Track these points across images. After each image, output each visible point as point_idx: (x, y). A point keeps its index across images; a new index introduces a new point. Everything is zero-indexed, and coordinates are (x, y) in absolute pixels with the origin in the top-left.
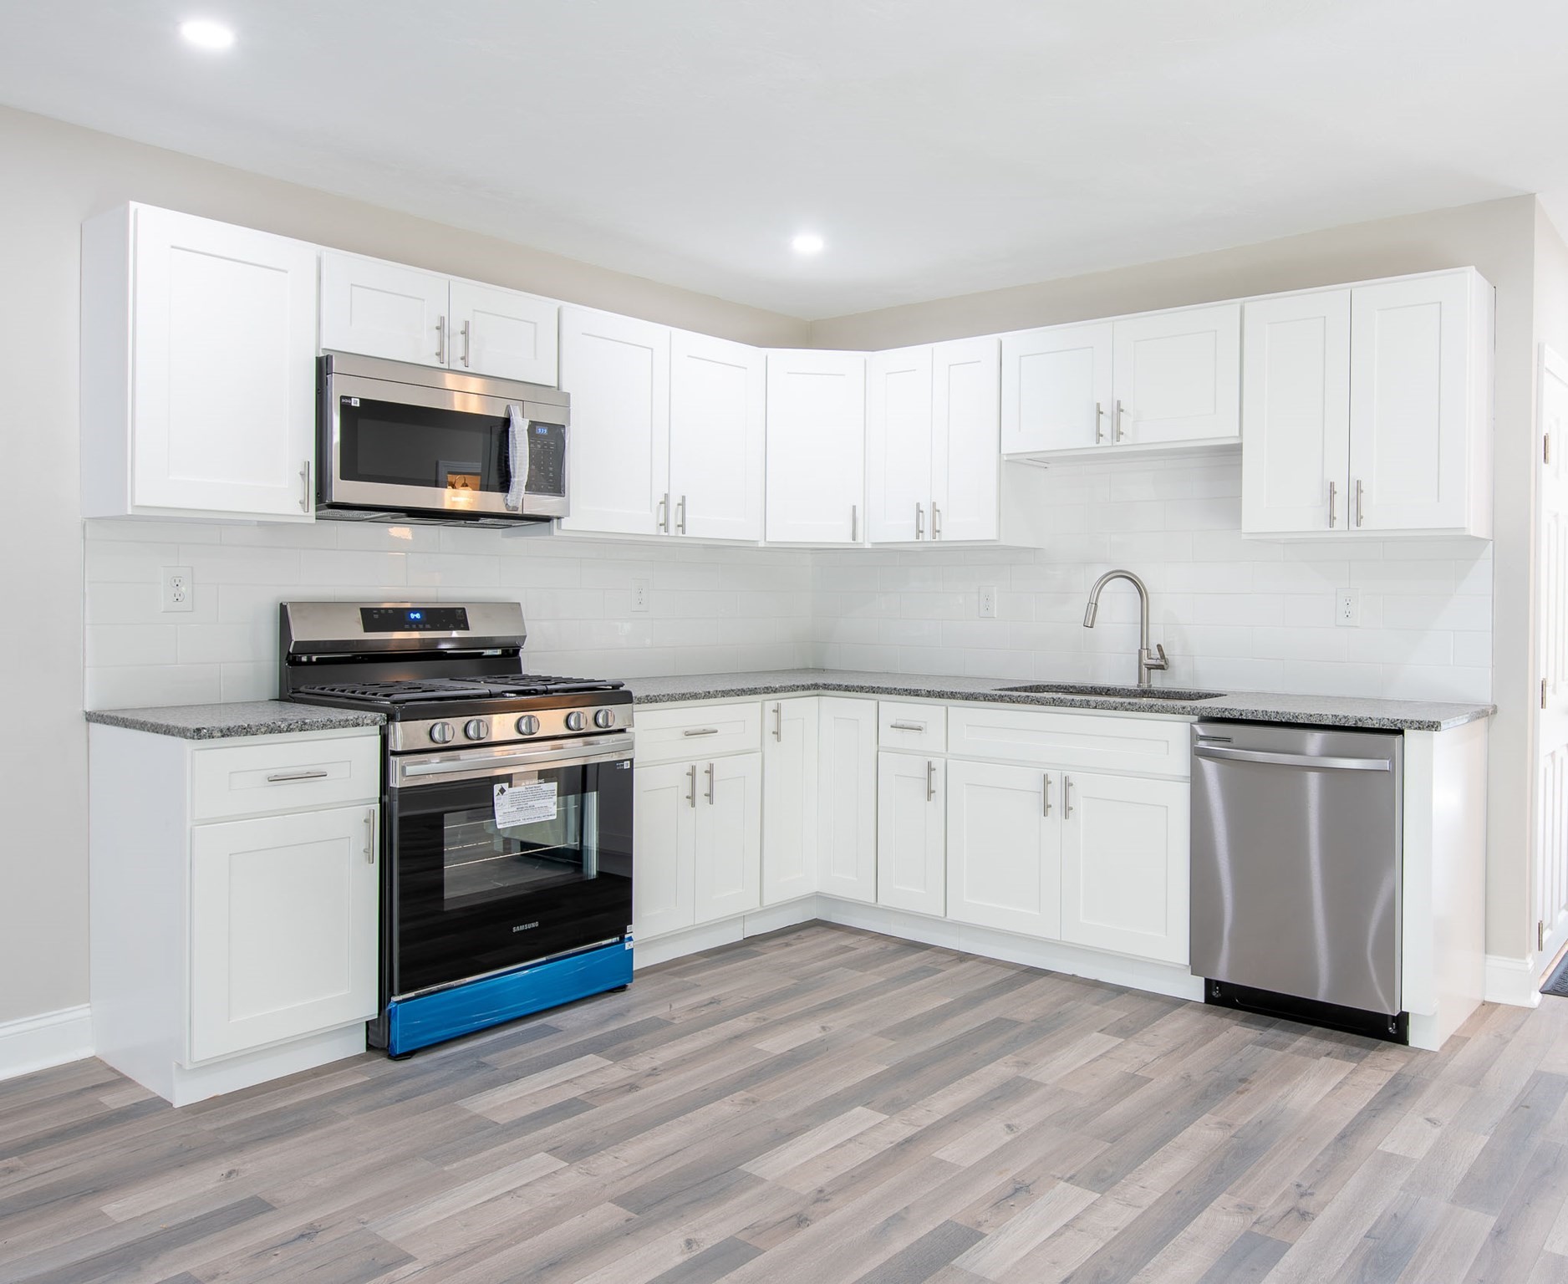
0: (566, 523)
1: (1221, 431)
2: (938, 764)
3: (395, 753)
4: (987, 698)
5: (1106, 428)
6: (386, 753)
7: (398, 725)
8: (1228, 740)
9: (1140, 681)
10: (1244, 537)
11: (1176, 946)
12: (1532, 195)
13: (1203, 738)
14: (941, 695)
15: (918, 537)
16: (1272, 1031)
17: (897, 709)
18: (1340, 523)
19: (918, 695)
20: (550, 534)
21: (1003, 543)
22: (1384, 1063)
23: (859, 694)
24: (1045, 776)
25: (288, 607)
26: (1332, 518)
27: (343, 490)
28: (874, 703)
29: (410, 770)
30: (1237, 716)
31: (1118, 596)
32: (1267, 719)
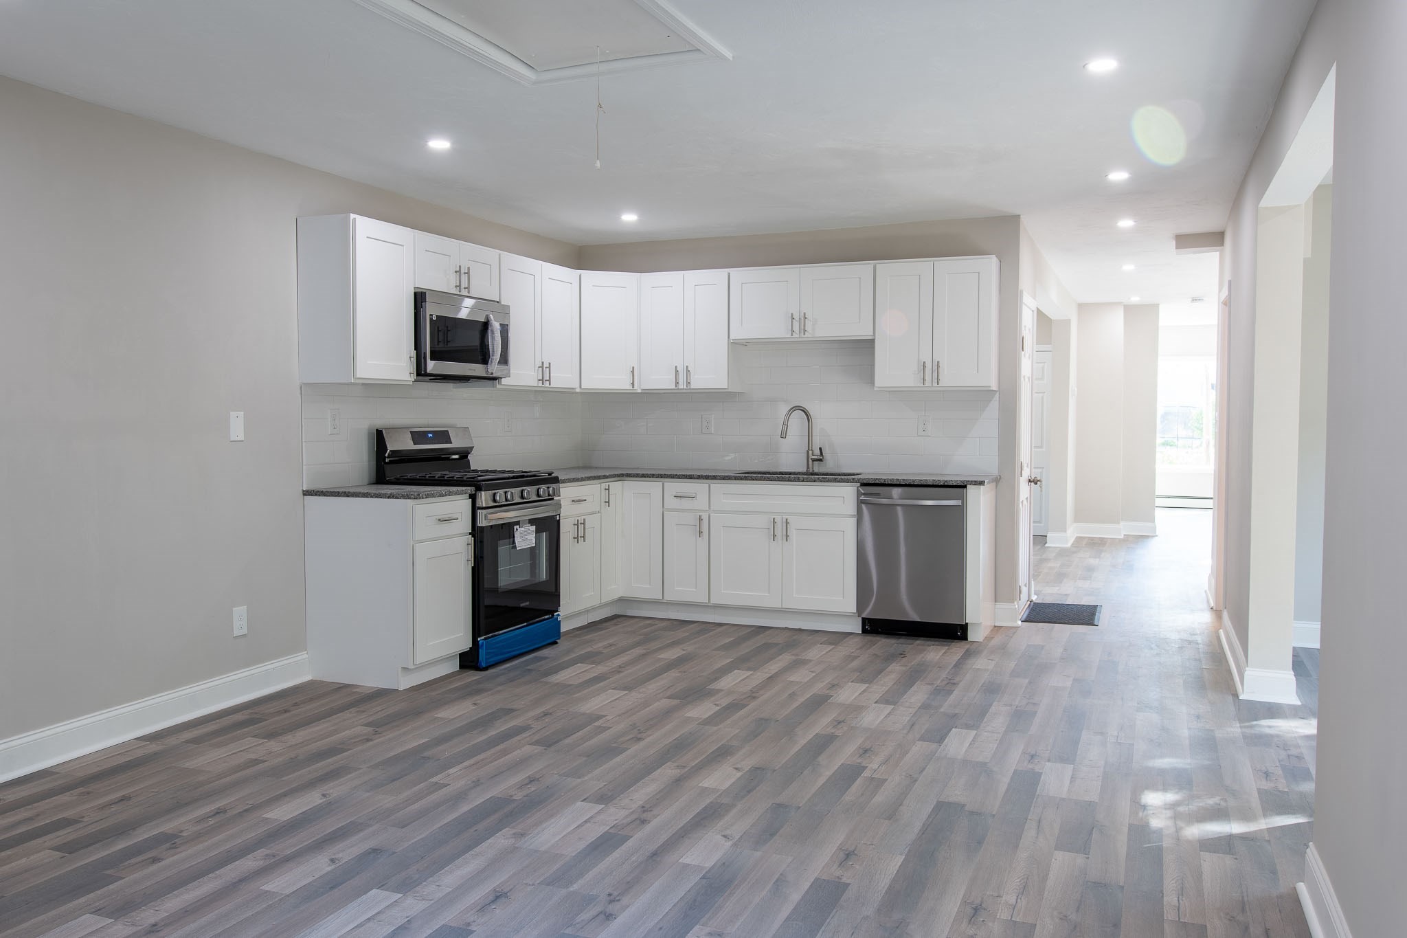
0: (504, 381)
1: (864, 332)
2: (705, 516)
3: (480, 508)
4: (736, 478)
5: (796, 328)
6: (474, 509)
7: (483, 493)
8: (878, 494)
9: (808, 467)
10: (875, 389)
11: (849, 604)
12: (1019, 215)
13: (864, 494)
14: (707, 477)
15: (676, 386)
16: (901, 640)
17: (674, 487)
18: (928, 383)
19: (691, 478)
20: (493, 387)
21: (730, 390)
22: (956, 650)
23: (651, 479)
24: (774, 519)
25: (384, 432)
26: (924, 380)
27: (432, 366)
28: (661, 483)
29: (490, 516)
30: (882, 481)
31: (797, 419)
32: (898, 483)
